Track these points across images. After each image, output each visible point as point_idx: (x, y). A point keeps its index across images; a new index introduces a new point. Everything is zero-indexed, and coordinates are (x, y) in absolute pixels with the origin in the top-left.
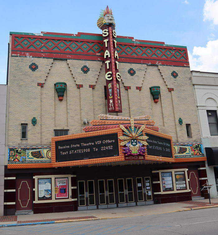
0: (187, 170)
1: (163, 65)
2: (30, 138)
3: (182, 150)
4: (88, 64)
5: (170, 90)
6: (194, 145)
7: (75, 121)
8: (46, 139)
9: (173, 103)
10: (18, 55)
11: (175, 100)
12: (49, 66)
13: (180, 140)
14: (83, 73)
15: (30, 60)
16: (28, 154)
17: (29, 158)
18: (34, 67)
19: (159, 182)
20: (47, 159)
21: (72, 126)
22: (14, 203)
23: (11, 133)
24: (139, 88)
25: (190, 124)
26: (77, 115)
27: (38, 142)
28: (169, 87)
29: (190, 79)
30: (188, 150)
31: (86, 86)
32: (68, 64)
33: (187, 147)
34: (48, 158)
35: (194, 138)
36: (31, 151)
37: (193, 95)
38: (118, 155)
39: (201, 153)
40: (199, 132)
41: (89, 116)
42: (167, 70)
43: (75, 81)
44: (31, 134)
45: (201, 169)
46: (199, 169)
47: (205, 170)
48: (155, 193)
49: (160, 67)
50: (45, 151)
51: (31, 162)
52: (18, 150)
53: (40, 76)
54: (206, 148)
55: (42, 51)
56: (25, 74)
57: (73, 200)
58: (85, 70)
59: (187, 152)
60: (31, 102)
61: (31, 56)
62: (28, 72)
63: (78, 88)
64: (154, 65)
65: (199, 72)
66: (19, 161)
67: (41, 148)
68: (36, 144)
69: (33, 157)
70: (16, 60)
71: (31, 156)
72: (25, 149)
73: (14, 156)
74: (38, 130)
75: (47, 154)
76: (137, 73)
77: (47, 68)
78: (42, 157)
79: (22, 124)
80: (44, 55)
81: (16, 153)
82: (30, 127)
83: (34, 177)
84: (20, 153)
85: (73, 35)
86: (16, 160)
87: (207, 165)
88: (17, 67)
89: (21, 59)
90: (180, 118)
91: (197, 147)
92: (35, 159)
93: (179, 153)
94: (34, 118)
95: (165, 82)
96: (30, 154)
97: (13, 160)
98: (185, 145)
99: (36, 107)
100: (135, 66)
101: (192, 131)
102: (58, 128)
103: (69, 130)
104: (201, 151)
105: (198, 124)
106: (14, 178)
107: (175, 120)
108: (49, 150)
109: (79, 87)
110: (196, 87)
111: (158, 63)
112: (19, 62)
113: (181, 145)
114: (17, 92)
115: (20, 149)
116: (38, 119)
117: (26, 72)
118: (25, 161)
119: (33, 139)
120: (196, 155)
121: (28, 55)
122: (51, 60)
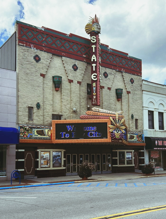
0: (134, 151)
1: (126, 72)
2: (35, 119)
3: (132, 137)
4: (78, 63)
5: (128, 93)
6: (139, 134)
7: (67, 109)
8: (46, 121)
9: (129, 102)
10: (25, 45)
11: (131, 100)
12: (49, 59)
13: (131, 130)
14: (73, 70)
15: (34, 51)
16: (34, 132)
17: (35, 135)
18: (37, 59)
19: (117, 158)
20: (47, 136)
21: (65, 112)
22: (23, 170)
23: (20, 113)
24: (109, 89)
25: (137, 119)
26: (68, 104)
27: (41, 122)
28: (128, 90)
29: (141, 86)
30: (135, 137)
31: (75, 82)
32: (63, 61)
33: (135, 135)
34: (49, 136)
35: (139, 129)
36: (36, 130)
37: (141, 98)
38: (107, 138)
39: (142, 140)
40: (142, 125)
41: (77, 106)
42: (128, 77)
43: (68, 76)
44: (36, 116)
45: (142, 151)
46: (140, 151)
47: (144, 152)
48: (114, 166)
49: (124, 74)
50: (46, 130)
51: (36, 138)
52: (27, 128)
53: (42, 68)
54: (145, 137)
55: (43, 45)
56: (30, 64)
57: (64, 168)
58: (75, 68)
59: (135, 139)
60: (36, 89)
61: (35, 48)
62: (32, 62)
63: (69, 82)
64: (120, 71)
65: (147, 81)
66: (27, 137)
67: (44, 128)
68: (40, 125)
69: (37, 135)
70: (22, 49)
71: (36, 134)
72: (31, 128)
73: (23, 132)
74: (41, 113)
75: (47, 133)
76: (109, 76)
77: (47, 61)
78: (45, 135)
79: (29, 107)
80: (45, 49)
81: (25, 131)
82: (35, 110)
83: (38, 150)
84: (28, 131)
85: (67, 35)
86: (25, 136)
87: (145, 149)
88: (24, 56)
89: (27, 49)
90: (132, 114)
91: (140, 136)
92: (39, 136)
93: (130, 139)
94: (38, 103)
95: (126, 86)
96: (35, 132)
97: (22, 136)
98: (133, 134)
99: (40, 94)
100: (108, 71)
101: (139, 125)
102: (55, 113)
103: (62, 115)
104: (142, 139)
105: (142, 119)
106: (23, 150)
107: (129, 115)
108: (49, 130)
109: (71, 81)
110: (144, 92)
111: (123, 71)
112: (25, 51)
113: (132, 134)
114: (25, 79)
115: (28, 128)
116: (41, 104)
117: (31, 62)
118: (32, 137)
119: (37, 119)
120: (139, 141)
121: (32, 47)
122: (50, 55)
